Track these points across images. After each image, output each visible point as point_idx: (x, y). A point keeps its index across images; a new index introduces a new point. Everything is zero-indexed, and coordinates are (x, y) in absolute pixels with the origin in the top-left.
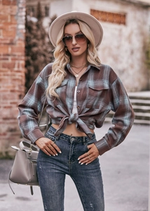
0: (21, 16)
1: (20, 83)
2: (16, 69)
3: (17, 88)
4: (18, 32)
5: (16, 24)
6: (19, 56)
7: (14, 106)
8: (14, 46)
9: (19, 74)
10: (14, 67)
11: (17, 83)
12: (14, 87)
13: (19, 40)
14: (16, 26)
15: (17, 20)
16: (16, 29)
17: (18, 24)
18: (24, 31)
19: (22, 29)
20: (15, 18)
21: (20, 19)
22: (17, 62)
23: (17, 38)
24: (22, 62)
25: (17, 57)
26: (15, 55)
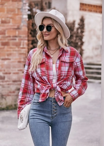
0: (25, 9)
1: (25, 56)
2: (22, 46)
3: (22, 60)
4: (23, 20)
5: (21, 15)
6: (23, 37)
7: (21, 72)
8: (20, 30)
9: (24, 50)
10: (20, 45)
11: (23, 56)
12: (20, 59)
13: (24, 26)
14: (21, 16)
15: (22, 12)
16: (21, 19)
17: (23, 15)
18: (27, 19)
19: (26, 18)
20: (21, 10)
21: (24, 11)
22: (22, 41)
23: (22, 24)
24: (26, 42)
25: (22, 38)
26: (21, 37)
